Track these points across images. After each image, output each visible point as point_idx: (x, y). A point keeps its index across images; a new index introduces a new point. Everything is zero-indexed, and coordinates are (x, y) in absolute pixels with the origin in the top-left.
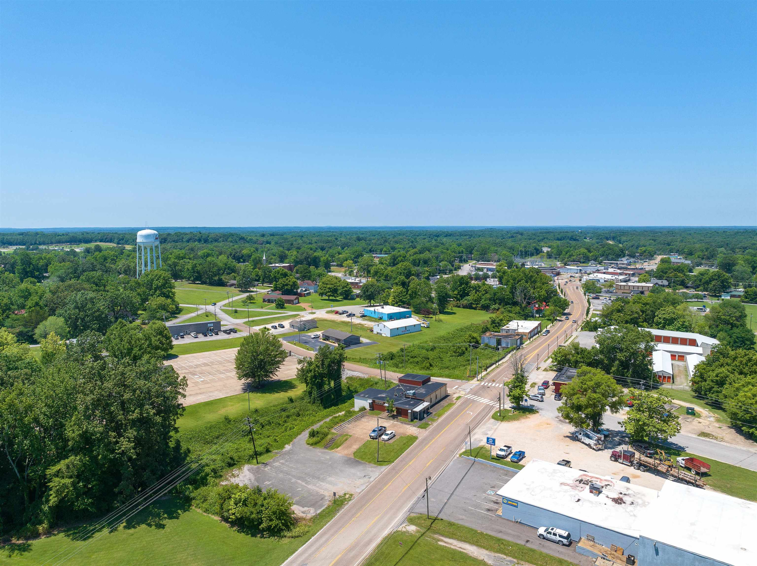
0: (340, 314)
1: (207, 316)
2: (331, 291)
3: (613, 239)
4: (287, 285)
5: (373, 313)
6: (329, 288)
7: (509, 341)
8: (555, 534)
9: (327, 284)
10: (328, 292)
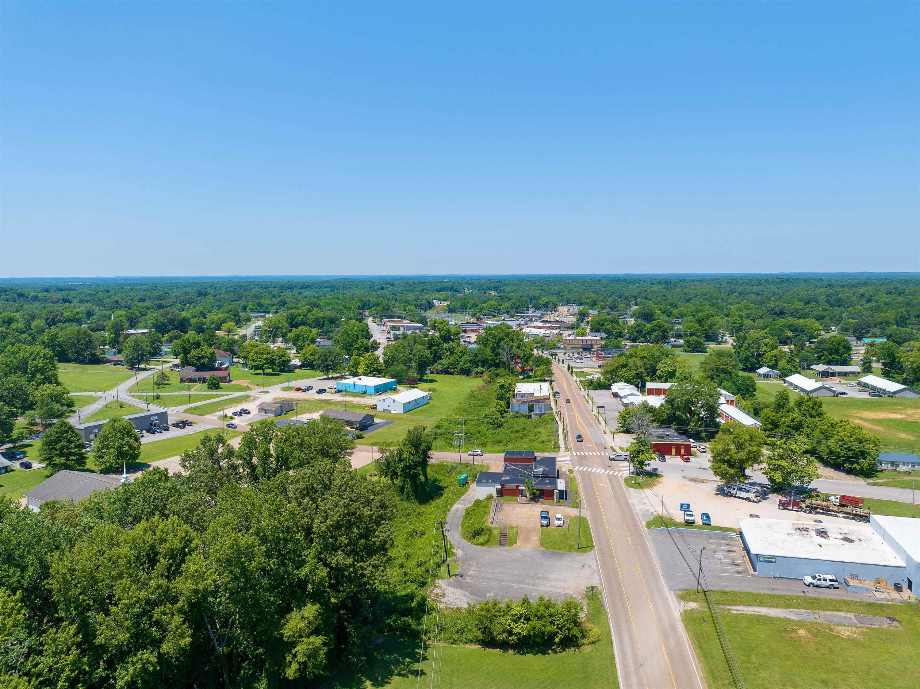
0: (305, 391)
1: (121, 407)
2: (268, 363)
3: (495, 289)
4: (203, 358)
5: (352, 388)
6: (266, 359)
7: (543, 406)
8: (825, 580)
9: (263, 354)
10: (266, 364)
